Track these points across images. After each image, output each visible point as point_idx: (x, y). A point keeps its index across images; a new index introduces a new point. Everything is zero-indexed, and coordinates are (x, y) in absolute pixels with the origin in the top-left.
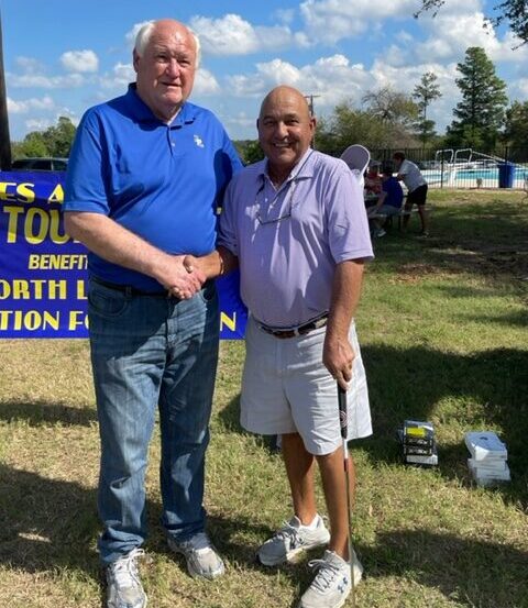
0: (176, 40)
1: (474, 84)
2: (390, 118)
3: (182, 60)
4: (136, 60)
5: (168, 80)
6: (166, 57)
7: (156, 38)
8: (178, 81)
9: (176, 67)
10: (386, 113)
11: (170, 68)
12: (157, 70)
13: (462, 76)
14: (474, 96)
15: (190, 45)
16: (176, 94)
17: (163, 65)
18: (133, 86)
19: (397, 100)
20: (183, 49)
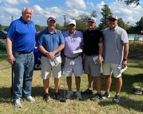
0: (29, 11)
1: (105, 14)
2: (85, 22)
3: (30, 14)
4: (22, 13)
5: (28, 17)
6: (28, 13)
7: (26, 10)
8: (29, 17)
9: (29, 15)
10: (84, 21)
11: (28, 15)
12: (26, 15)
13: (102, 12)
14: (105, 17)
15: (32, 12)
16: (29, 19)
17: (27, 15)
18: (21, 17)
19: (87, 17)
20: (30, 12)
